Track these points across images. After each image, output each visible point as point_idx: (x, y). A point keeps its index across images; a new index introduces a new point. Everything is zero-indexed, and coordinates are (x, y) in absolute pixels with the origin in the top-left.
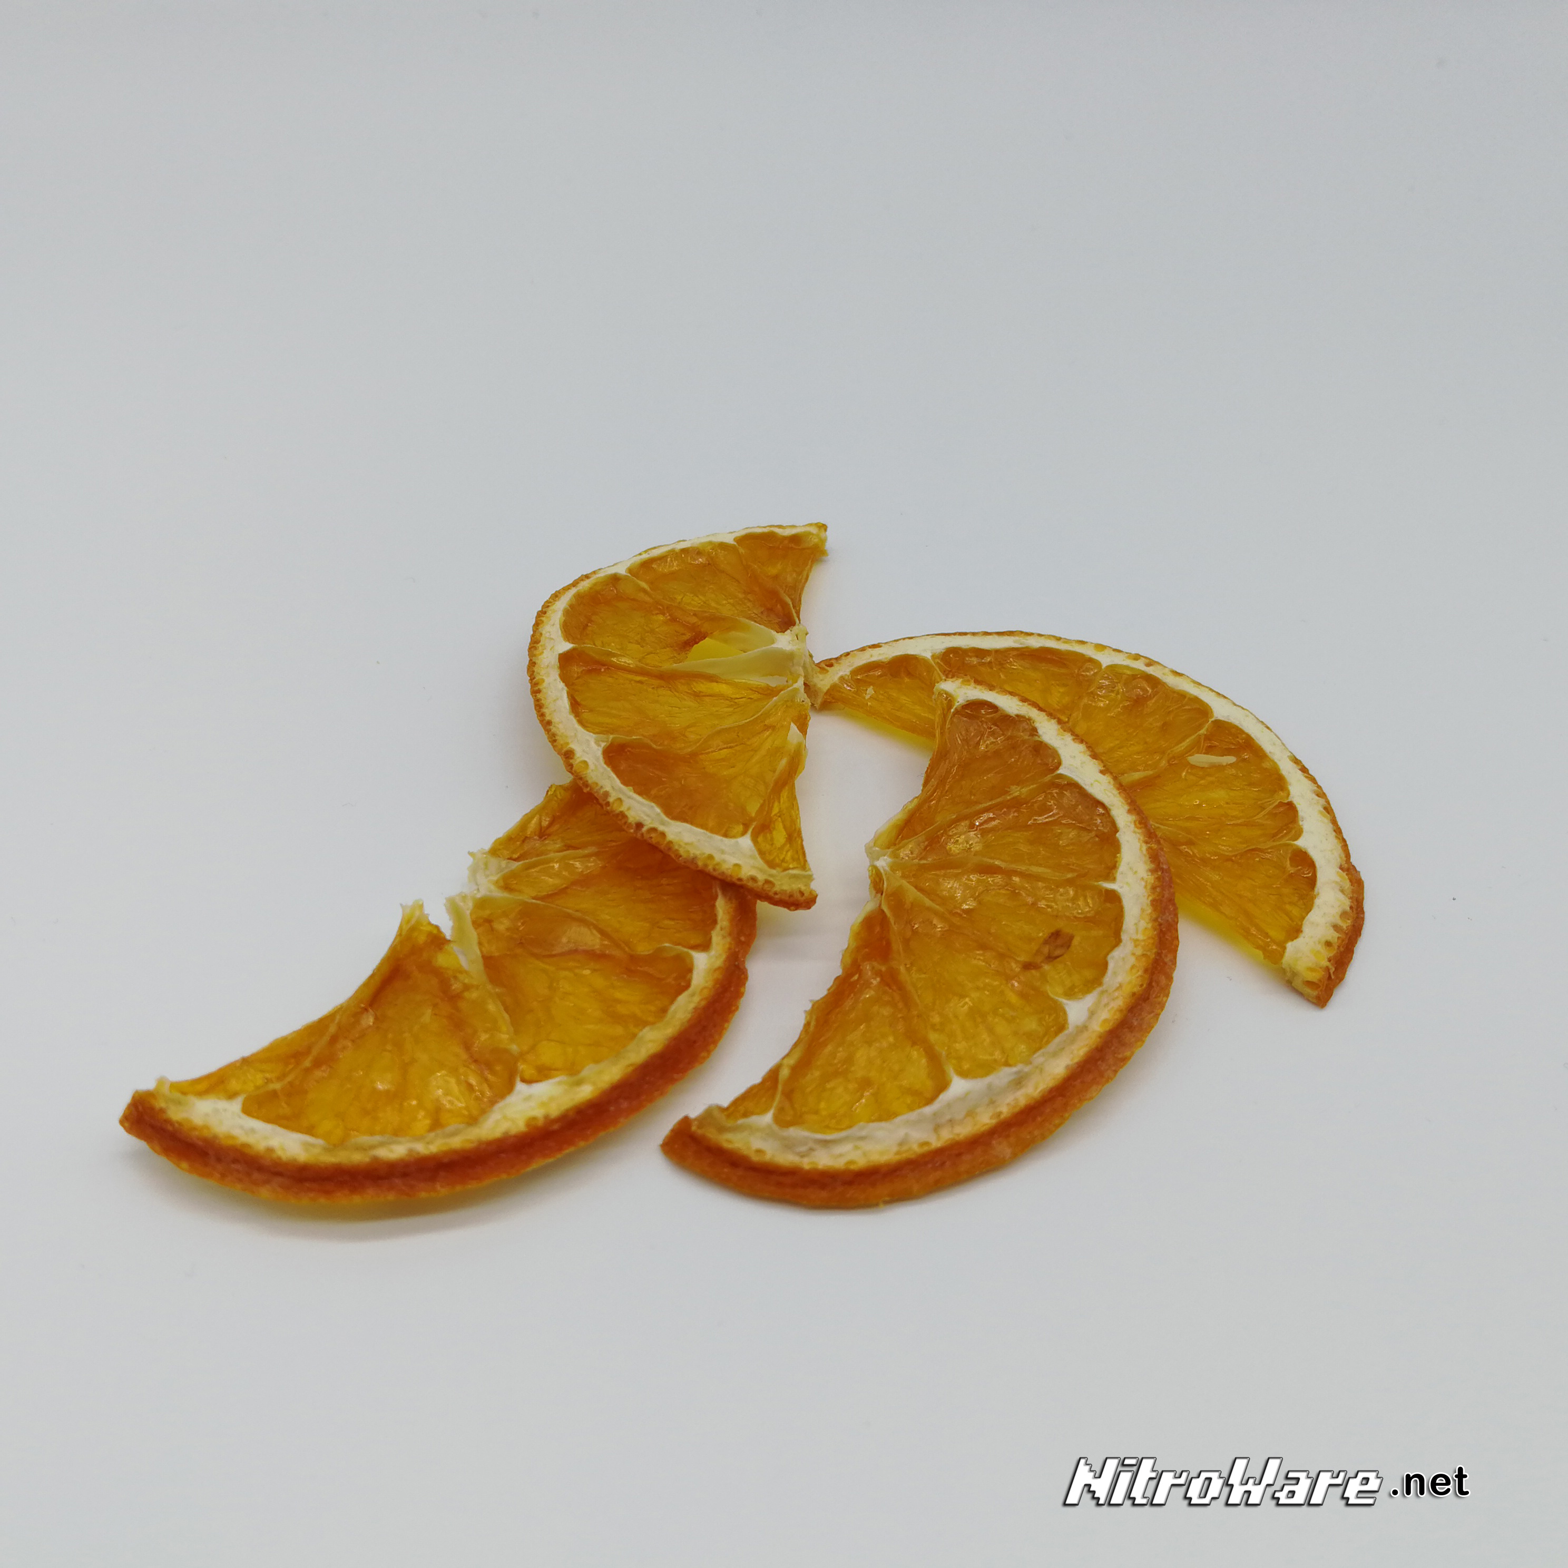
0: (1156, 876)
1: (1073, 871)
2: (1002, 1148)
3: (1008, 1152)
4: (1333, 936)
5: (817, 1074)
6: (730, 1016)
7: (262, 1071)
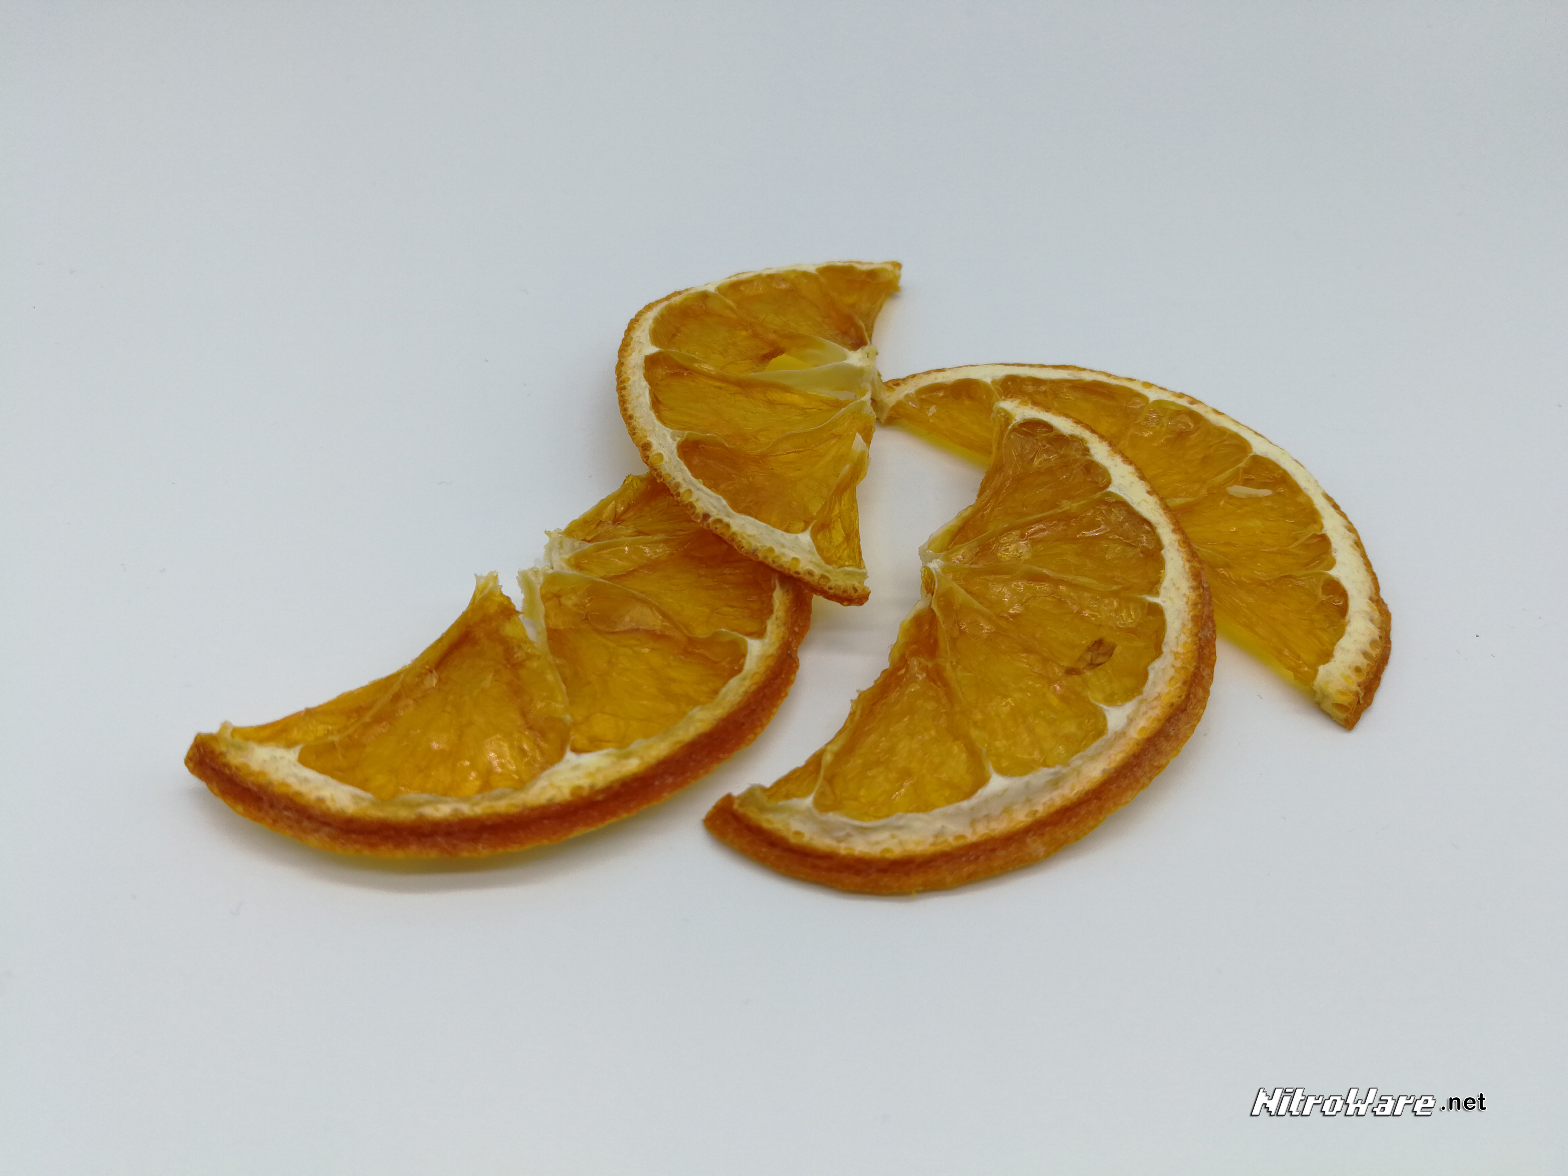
0: (1198, 593)
1: (1117, 583)
2: (1036, 846)
3: (1042, 850)
4: (1362, 662)
5: (859, 761)
6: (780, 701)
7: (324, 723)
